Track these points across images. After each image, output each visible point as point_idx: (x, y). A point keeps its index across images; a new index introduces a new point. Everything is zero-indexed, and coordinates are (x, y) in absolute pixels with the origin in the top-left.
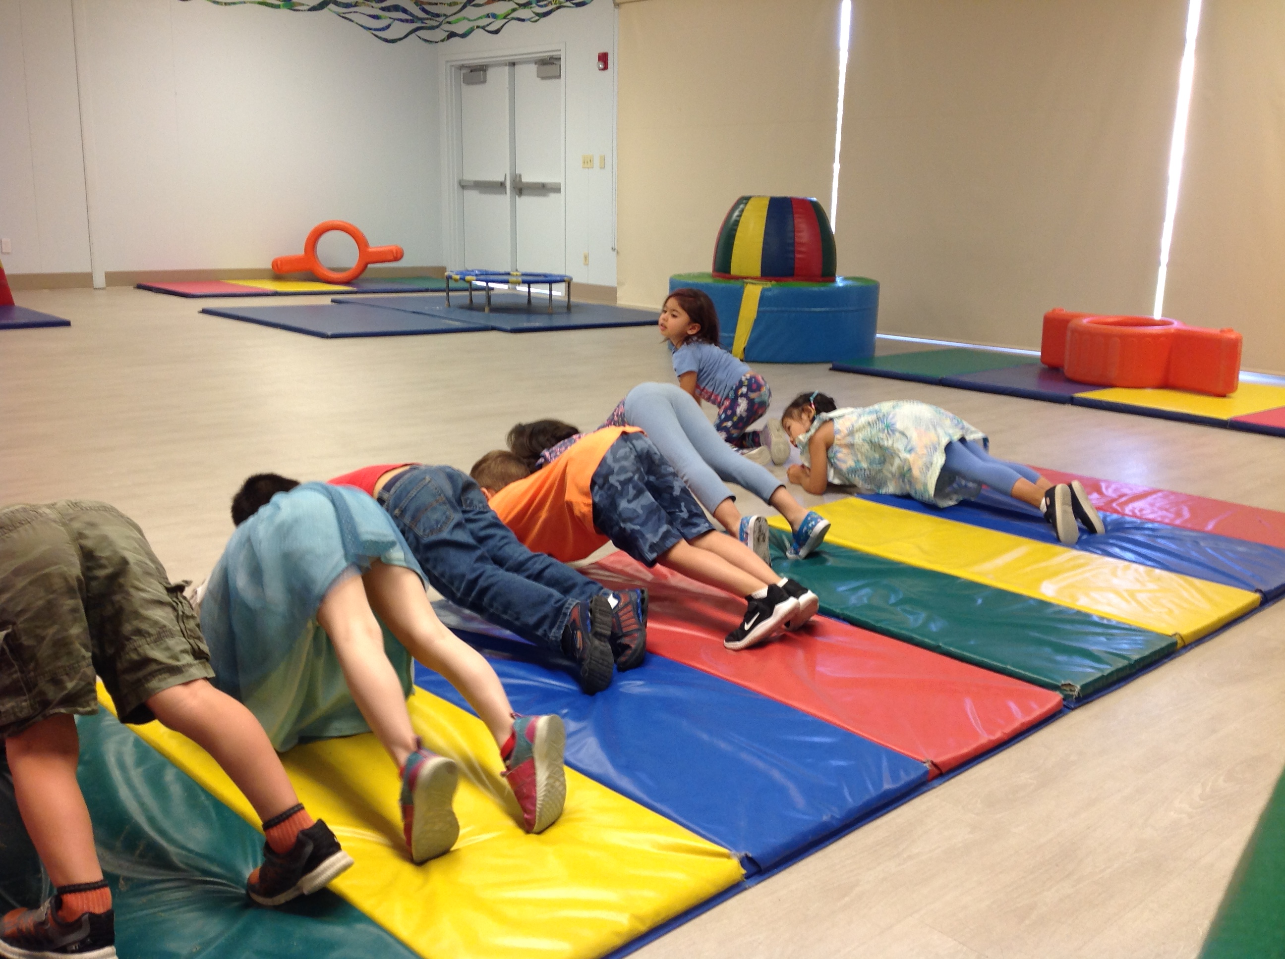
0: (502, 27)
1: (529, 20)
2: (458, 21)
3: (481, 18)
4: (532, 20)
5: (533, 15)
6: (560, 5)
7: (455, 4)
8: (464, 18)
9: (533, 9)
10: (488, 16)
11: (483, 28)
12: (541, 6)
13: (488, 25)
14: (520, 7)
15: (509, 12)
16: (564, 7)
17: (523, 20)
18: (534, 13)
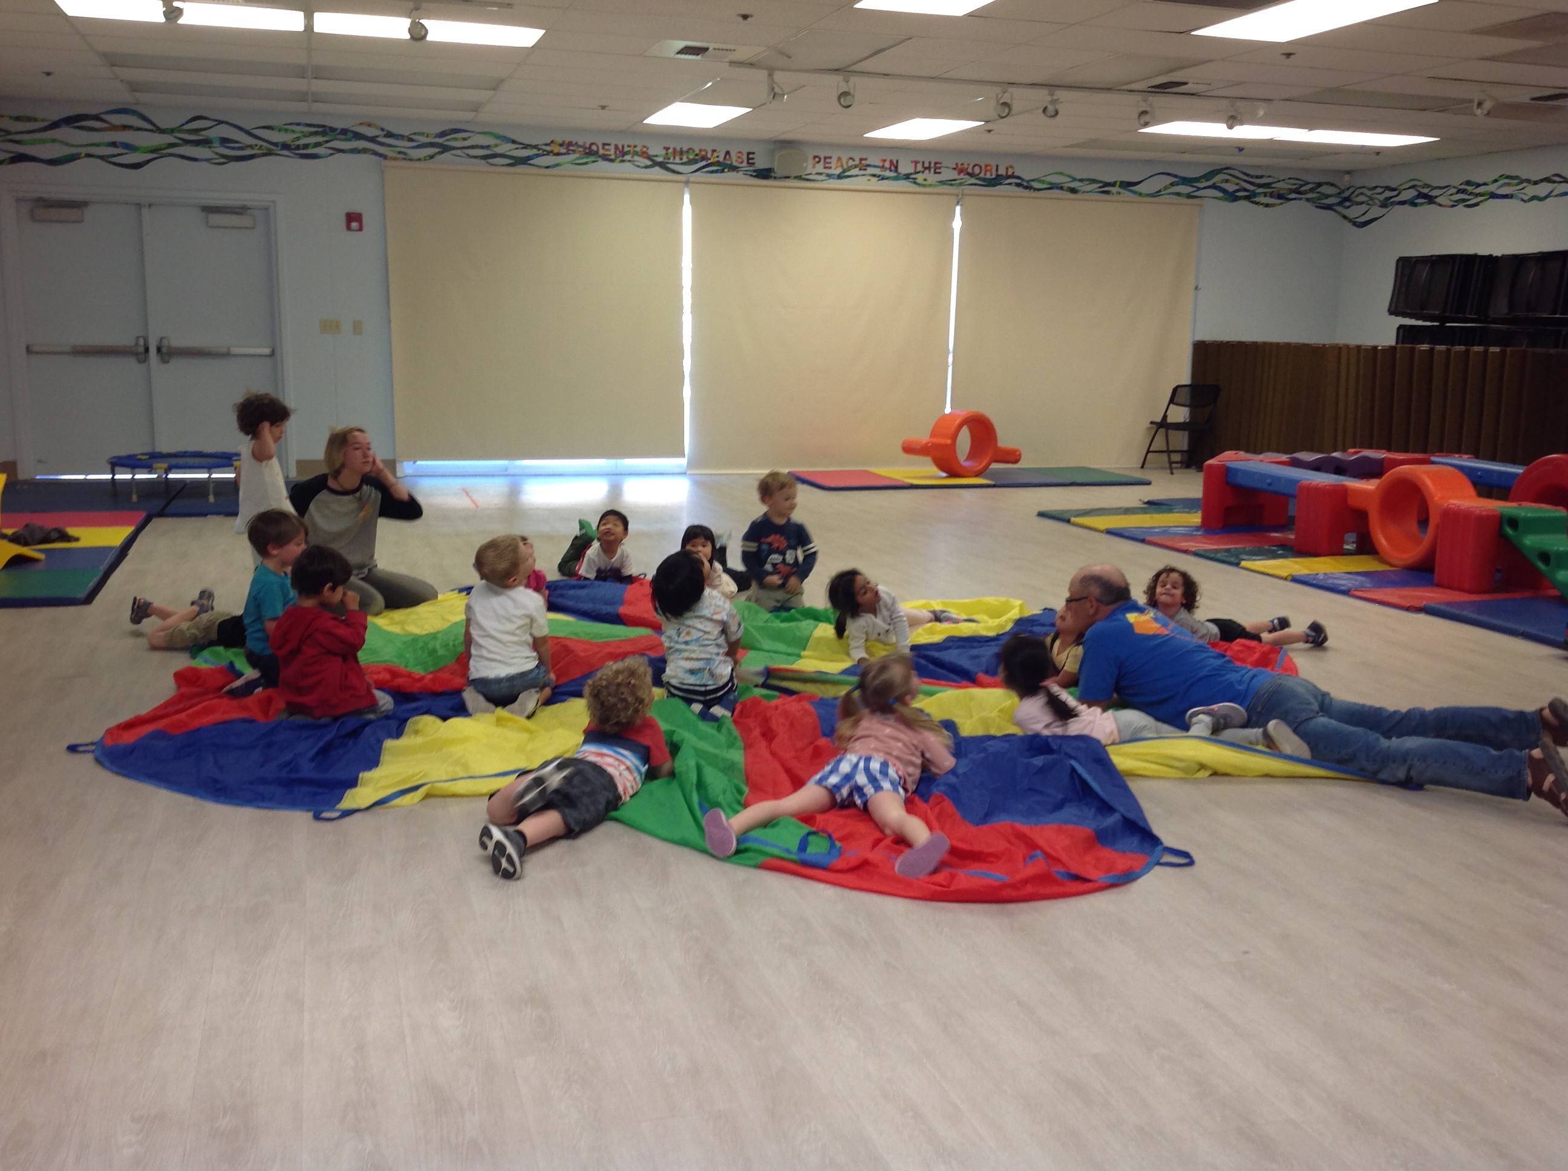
0: (148, 162)
1: (207, 160)
2: (43, 142)
3: (97, 145)
4: (212, 161)
5: (216, 157)
6: (268, 152)
7: (29, 119)
8: (54, 141)
9: (213, 149)
10: (114, 144)
11: (102, 158)
12: (233, 148)
13: (115, 156)
14: (186, 144)
15: (163, 147)
16: (279, 155)
17: (195, 160)
18: (217, 154)
